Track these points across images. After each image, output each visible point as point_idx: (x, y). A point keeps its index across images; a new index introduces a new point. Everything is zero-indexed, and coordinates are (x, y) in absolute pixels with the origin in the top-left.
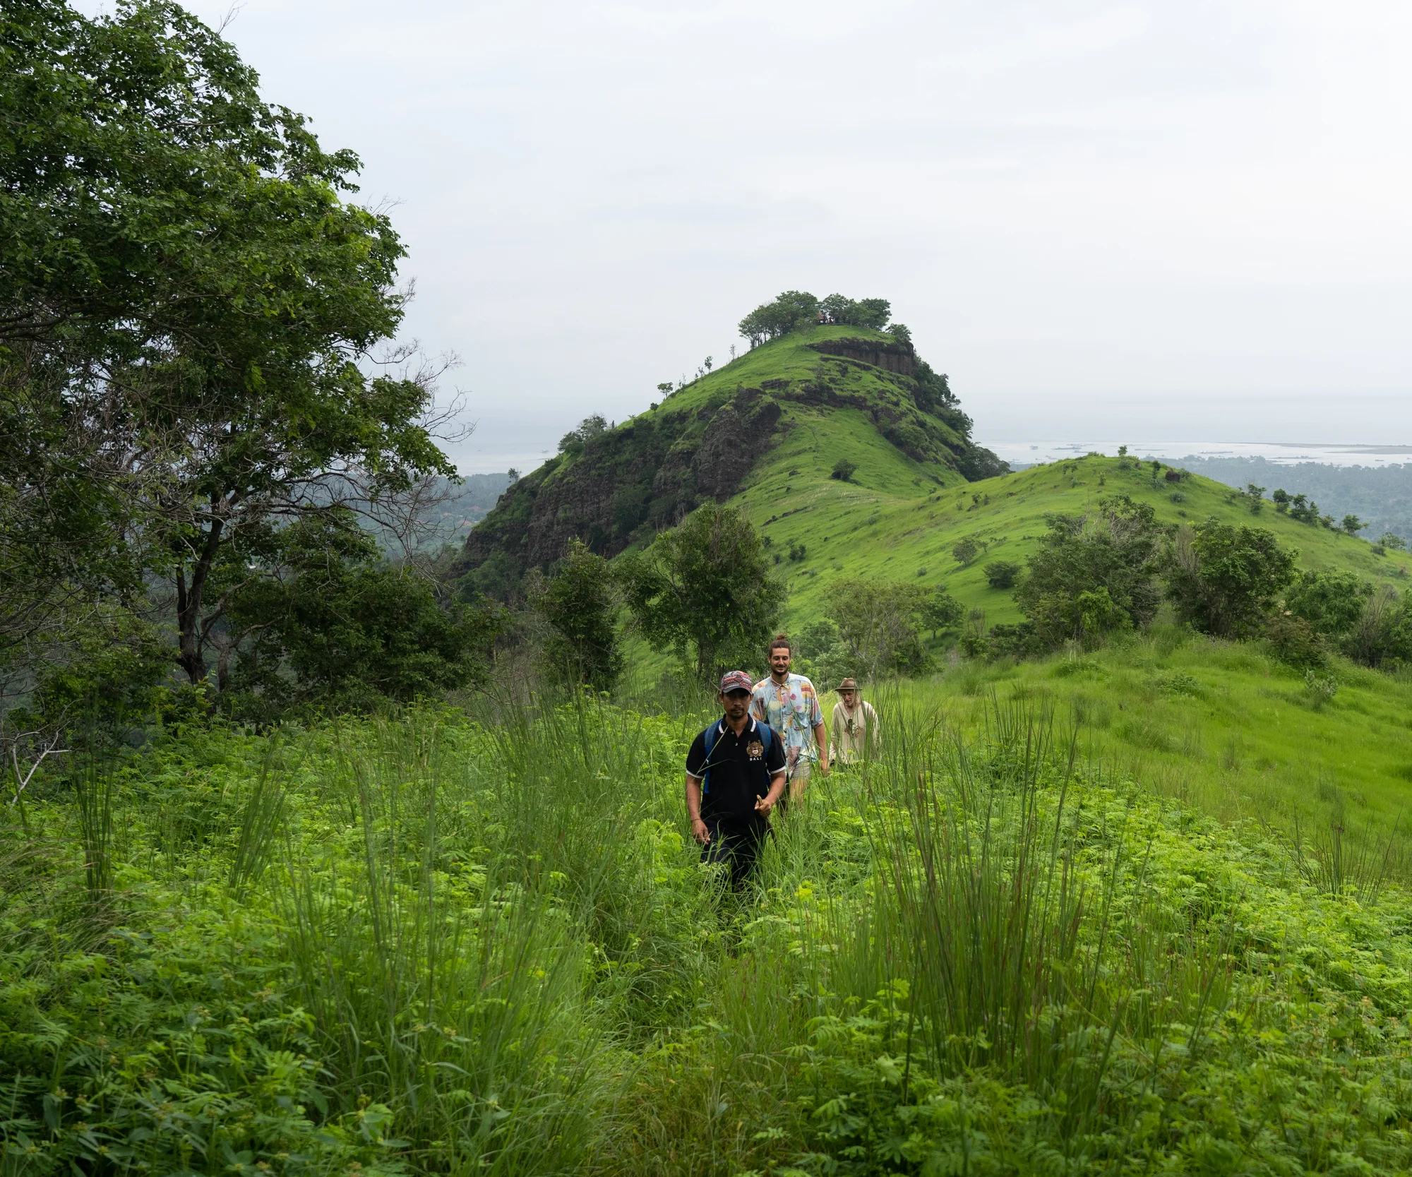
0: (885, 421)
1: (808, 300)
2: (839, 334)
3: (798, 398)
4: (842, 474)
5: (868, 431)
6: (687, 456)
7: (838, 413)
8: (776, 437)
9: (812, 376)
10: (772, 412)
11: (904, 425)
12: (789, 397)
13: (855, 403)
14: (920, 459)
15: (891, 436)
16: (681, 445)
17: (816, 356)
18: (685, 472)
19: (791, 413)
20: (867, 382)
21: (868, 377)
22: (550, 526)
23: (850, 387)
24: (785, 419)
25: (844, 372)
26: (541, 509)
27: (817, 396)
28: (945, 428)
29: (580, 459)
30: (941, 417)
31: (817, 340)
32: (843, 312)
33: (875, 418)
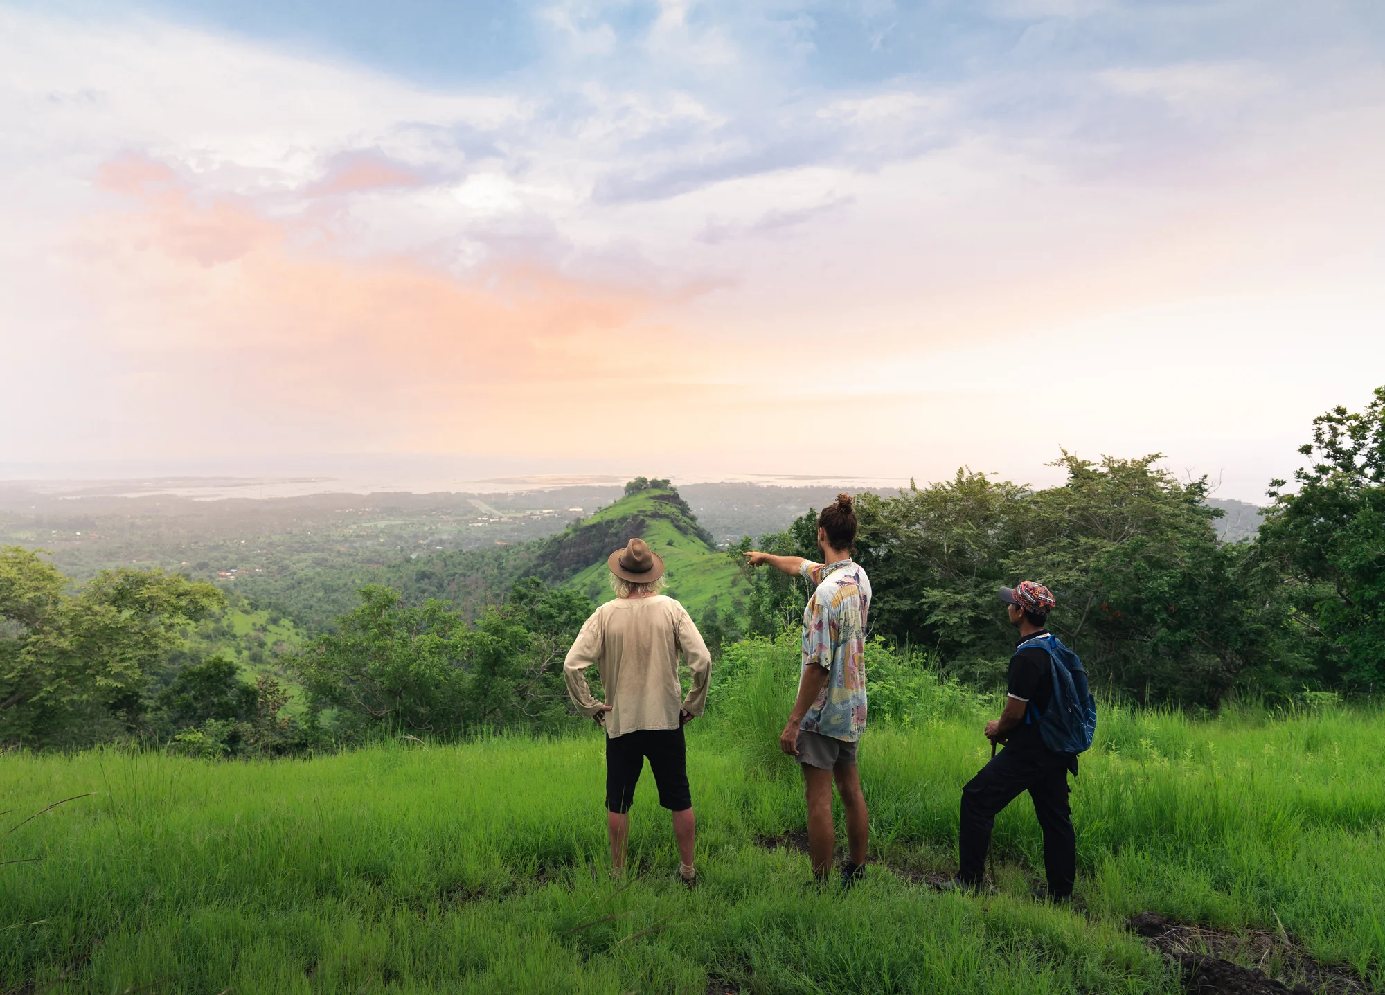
0: (676, 522)
1: (644, 481)
2: (657, 492)
3: (650, 516)
4: (670, 544)
5: (671, 526)
6: (616, 535)
7: (662, 520)
8: (645, 529)
9: (653, 508)
10: (643, 521)
11: (681, 523)
12: (647, 516)
13: (666, 516)
14: (686, 534)
15: (678, 527)
16: (613, 530)
17: (652, 501)
18: (615, 540)
19: (649, 521)
20: (669, 509)
21: (668, 507)
22: (569, 554)
23: (663, 512)
24: (647, 523)
25: (661, 506)
26: (565, 549)
27: (655, 515)
28: (690, 521)
29: (578, 533)
30: (688, 517)
31: (651, 495)
32: (656, 484)
33: (672, 521)
